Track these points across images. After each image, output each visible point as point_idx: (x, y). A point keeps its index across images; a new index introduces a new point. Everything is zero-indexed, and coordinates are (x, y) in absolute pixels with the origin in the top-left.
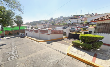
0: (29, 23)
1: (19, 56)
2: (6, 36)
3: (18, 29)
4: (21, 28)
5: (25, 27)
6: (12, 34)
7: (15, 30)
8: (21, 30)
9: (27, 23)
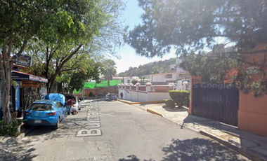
0: (136, 68)
1: (102, 133)
2: (86, 99)
3: (107, 85)
4: (112, 83)
5: (120, 81)
6: (94, 96)
7: (99, 87)
8: (111, 87)
9: (131, 69)
